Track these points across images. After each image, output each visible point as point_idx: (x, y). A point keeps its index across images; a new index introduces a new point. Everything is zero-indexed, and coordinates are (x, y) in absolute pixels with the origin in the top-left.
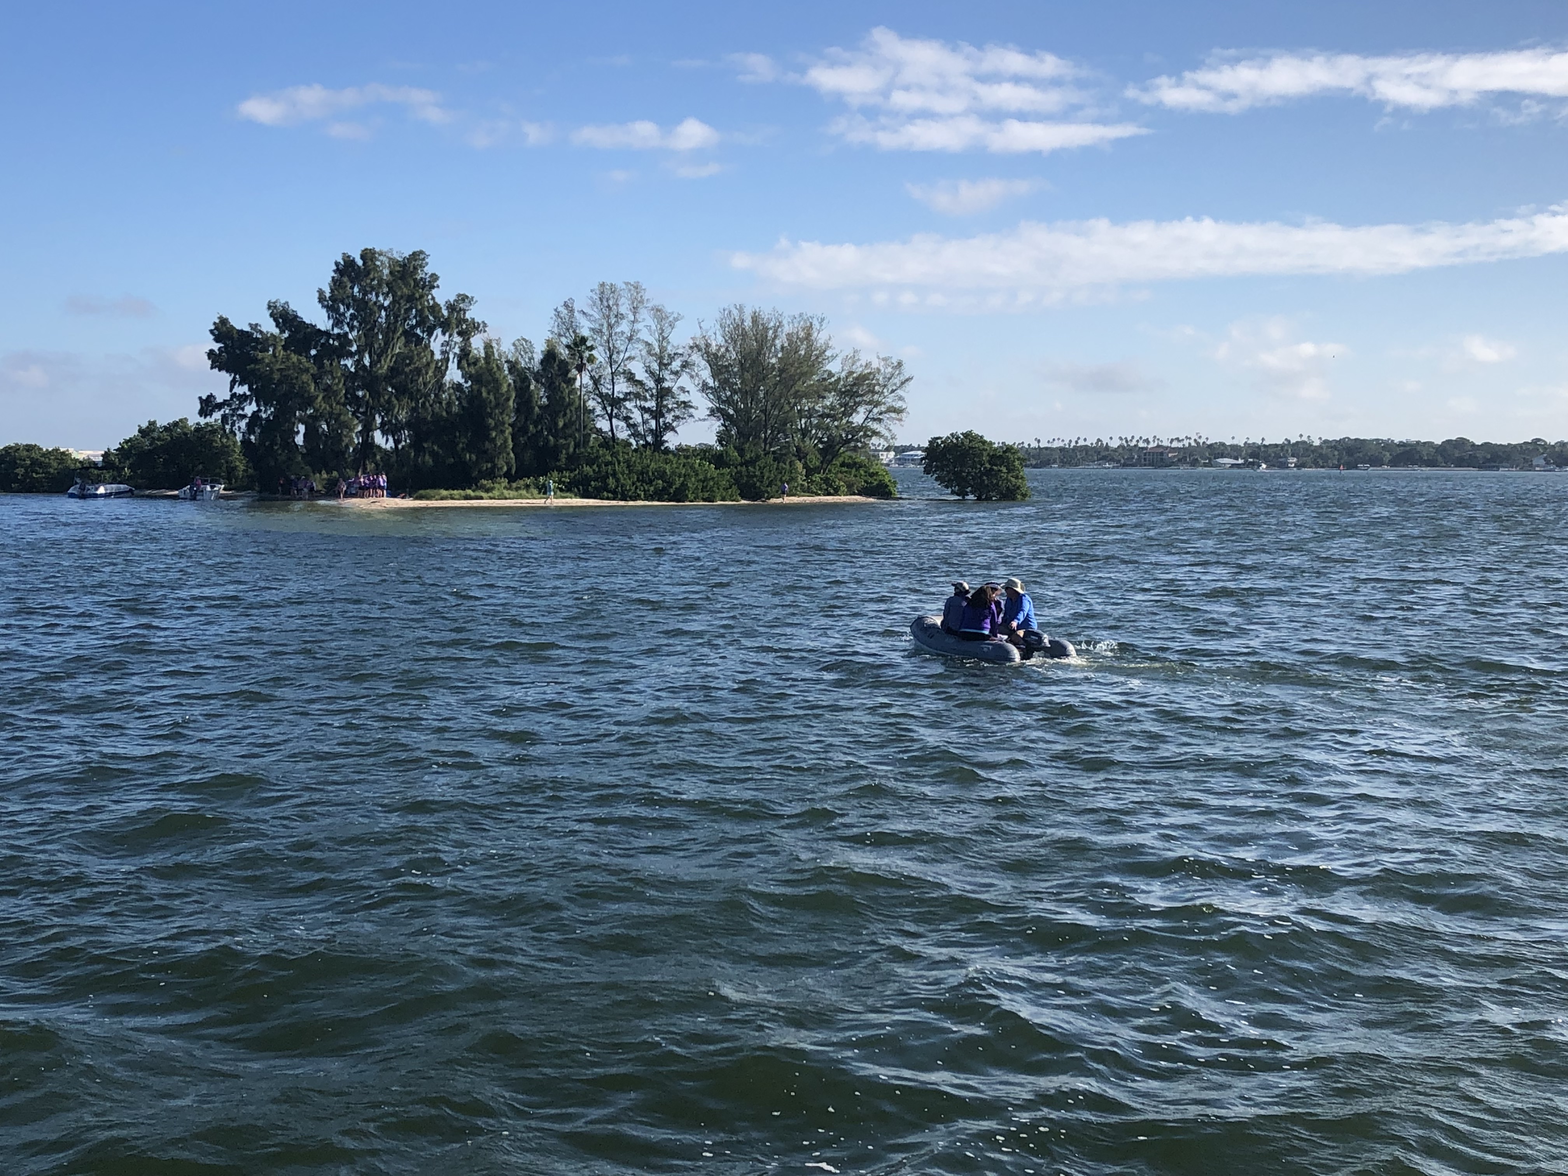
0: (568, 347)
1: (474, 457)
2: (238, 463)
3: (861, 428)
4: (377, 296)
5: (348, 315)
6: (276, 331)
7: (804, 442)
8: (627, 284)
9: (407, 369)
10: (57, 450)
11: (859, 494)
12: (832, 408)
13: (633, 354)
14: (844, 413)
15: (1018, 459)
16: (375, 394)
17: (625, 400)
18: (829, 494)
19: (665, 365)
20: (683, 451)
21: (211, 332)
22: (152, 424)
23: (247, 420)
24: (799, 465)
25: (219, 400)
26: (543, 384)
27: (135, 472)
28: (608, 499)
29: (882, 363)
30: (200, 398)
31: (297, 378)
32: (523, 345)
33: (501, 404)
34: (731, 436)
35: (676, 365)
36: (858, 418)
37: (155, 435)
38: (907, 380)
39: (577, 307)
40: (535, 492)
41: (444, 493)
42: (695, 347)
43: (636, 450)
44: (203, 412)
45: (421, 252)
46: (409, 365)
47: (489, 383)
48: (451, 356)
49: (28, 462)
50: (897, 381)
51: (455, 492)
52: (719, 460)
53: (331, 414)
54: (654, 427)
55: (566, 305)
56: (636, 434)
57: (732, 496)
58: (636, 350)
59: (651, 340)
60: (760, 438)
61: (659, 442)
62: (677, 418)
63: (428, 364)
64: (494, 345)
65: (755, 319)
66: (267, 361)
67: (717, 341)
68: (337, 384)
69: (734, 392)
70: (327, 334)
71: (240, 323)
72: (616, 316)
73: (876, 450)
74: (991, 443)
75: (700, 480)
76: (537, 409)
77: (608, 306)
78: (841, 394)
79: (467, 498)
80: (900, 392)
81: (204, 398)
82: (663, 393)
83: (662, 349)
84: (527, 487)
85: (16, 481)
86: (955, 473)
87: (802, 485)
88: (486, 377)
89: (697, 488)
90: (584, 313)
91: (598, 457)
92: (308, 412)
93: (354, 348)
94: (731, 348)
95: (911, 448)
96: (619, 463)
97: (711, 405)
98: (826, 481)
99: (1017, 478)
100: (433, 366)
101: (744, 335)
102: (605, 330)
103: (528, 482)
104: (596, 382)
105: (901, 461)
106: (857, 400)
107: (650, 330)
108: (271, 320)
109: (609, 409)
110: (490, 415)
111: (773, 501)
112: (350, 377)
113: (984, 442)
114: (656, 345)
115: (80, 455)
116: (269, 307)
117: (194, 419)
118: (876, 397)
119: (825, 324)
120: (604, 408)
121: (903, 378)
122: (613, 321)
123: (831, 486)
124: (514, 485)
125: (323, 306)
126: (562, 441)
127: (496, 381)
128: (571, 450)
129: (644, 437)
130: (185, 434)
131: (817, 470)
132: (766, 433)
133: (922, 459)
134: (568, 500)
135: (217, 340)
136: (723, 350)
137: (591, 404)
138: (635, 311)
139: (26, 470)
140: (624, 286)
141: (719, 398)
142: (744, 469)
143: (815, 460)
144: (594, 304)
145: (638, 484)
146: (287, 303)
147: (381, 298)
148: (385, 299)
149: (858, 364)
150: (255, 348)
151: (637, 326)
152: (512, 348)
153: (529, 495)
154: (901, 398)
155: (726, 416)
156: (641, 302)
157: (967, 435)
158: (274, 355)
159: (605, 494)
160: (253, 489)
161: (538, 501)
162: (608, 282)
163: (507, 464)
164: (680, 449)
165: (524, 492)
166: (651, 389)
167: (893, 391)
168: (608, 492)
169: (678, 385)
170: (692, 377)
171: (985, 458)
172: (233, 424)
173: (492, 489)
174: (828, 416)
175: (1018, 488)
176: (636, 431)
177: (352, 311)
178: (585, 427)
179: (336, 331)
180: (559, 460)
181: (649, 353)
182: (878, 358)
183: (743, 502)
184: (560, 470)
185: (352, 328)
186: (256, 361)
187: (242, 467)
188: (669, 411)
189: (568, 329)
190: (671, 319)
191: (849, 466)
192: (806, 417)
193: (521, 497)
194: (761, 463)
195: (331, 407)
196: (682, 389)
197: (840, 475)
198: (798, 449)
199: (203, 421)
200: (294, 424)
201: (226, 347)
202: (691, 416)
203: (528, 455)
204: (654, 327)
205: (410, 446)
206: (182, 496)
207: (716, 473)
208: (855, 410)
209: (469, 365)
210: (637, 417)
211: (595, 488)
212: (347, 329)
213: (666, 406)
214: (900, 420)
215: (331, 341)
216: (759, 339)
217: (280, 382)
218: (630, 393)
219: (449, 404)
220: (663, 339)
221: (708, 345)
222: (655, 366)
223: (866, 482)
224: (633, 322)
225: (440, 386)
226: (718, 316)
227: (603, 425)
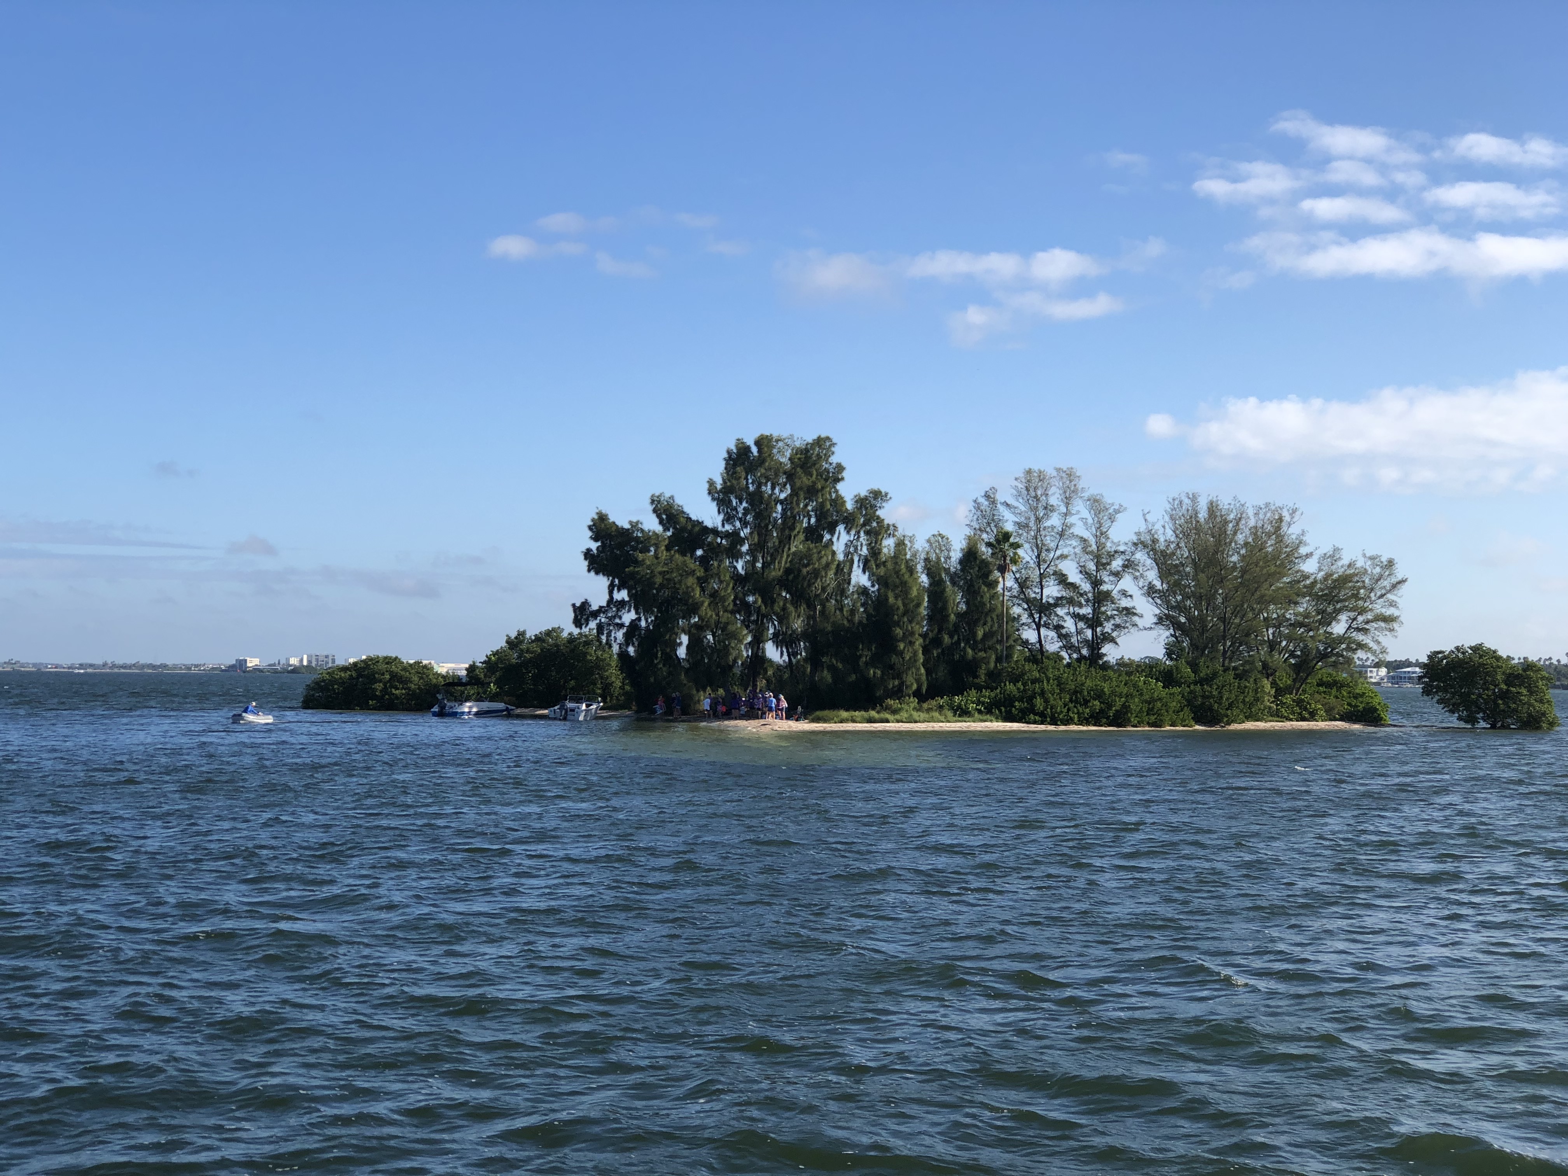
0: (989, 544)
1: (879, 672)
2: (613, 679)
3: (1341, 639)
4: (773, 488)
5: (741, 510)
6: (659, 529)
7: (1272, 656)
8: (1058, 470)
9: (805, 571)
10: (418, 663)
11: (1341, 720)
12: (1307, 615)
13: (1066, 551)
14: (1320, 622)
15: (1542, 678)
16: (768, 598)
17: (1056, 605)
18: (1303, 719)
19: (1104, 564)
20: (1126, 668)
21: (590, 528)
22: (521, 634)
23: (625, 630)
24: (1266, 684)
25: (595, 607)
26: (960, 587)
27: (501, 688)
28: (1035, 722)
29: (1369, 563)
30: (574, 605)
31: (680, 582)
32: (940, 541)
33: (910, 612)
34: (1182, 649)
35: (1117, 564)
36: (1339, 628)
37: (524, 646)
38: (1399, 582)
39: (1000, 497)
40: (950, 714)
41: (844, 714)
42: (1139, 544)
43: (1069, 665)
44: (577, 623)
45: (828, 438)
46: (806, 566)
47: (896, 587)
48: (856, 559)
49: (388, 677)
50: (1386, 583)
51: (857, 713)
52: (1168, 677)
53: (718, 623)
54: (1090, 637)
55: (987, 496)
56: (1069, 647)
57: (1183, 720)
58: (1070, 547)
59: (1086, 535)
60: (1218, 651)
61: (1095, 656)
62: (1117, 627)
63: (827, 566)
64: (907, 542)
65: (1212, 509)
66: (648, 563)
67: (1166, 535)
68: (726, 589)
69: (1186, 597)
70: (715, 531)
71: (621, 520)
72: (1046, 508)
73: (1363, 666)
74: (1509, 658)
75: (1146, 702)
76: (952, 616)
77: (1036, 497)
78: (1317, 598)
79: (871, 720)
80: (1390, 596)
81: (578, 605)
82: (1101, 598)
83: (1100, 546)
84: (941, 708)
85: (374, 697)
86: (1461, 695)
87: (1270, 708)
88: (895, 579)
89: (1141, 711)
90: (1008, 505)
91: (1023, 674)
92: (692, 621)
93: (745, 548)
94: (1182, 545)
95: (1408, 664)
96: (1048, 681)
97: (1157, 611)
98: (1299, 702)
99: (1541, 701)
100: (834, 567)
101: (1198, 529)
102: (1032, 524)
103: (941, 702)
104: (1023, 584)
105: (1396, 680)
106: (1339, 606)
107: (1086, 524)
108: (654, 516)
109: (1037, 616)
110: (897, 624)
111: (1234, 727)
112: (738, 579)
113: (1498, 658)
114: (1092, 541)
115: (442, 668)
116: (653, 502)
117: (569, 629)
118: (1360, 603)
119: (1297, 515)
120: (1031, 615)
121: (1394, 580)
122: (1041, 513)
123: (1306, 709)
124: (925, 706)
125: (713, 499)
126: (982, 654)
127: (904, 584)
128: (992, 665)
129: (1078, 650)
130: (557, 645)
131: (1288, 690)
132: (1224, 645)
133: (1420, 678)
134: (988, 724)
135: (595, 539)
136: (1174, 545)
137: (1016, 610)
138: (1067, 501)
139: (385, 684)
140: (1055, 473)
141: (1168, 602)
142: (1198, 688)
143: (1285, 680)
144: (1019, 494)
145: (1071, 705)
146: (672, 497)
147: (777, 491)
148: (781, 491)
149: (1340, 563)
150: (635, 549)
151: (1070, 520)
152: (927, 545)
153: (943, 718)
154: (1392, 604)
155: (1177, 625)
156: (1075, 491)
157: (1477, 649)
158: (656, 557)
159: (1032, 716)
160: (630, 709)
161: (953, 725)
162: (1036, 468)
163: (918, 681)
164: (1121, 663)
165: (936, 714)
166: (1086, 593)
167: (1382, 596)
168: (1035, 714)
169: (1119, 587)
170: (1136, 578)
171: (1500, 677)
172: (609, 635)
173: (900, 709)
174: (1301, 625)
175: (1544, 714)
176: (1069, 642)
177: (744, 504)
178: (1008, 638)
179: (728, 527)
180: (976, 677)
181: (1085, 550)
182: (1364, 555)
183: (1197, 727)
184: (979, 688)
185: (745, 524)
186: (636, 562)
187: (618, 684)
188: (1108, 619)
189: (989, 524)
190: (1111, 511)
191: (1329, 685)
192: (1274, 626)
193: (932, 720)
194: (1219, 681)
195: (717, 615)
196: (1124, 593)
197: (1317, 696)
198: (1265, 666)
199: (576, 631)
200: (677, 634)
201: (603, 545)
202: (1135, 625)
203: (942, 672)
204: (1090, 521)
205: (806, 660)
206: (552, 715)
207: (1164, 693)
208: (1335, 619)
209: (878, 566)
210: (1070, 625)
211: (1021, 710)
212: (738, 524)
213: (1104, 613)
214: (1391, 630)
215: (719, 540)
216: (1216, 534)
217: (662, 586)
218: (1061, 598)
219: (853, 612)
220: (1101, 534)
221: (1155, 541)
222: (1091, 566)
223: (1349, 704)
224: (1066, 514)
225: (841, 591)
226: (1168, 507)
227: (1030, 635)
